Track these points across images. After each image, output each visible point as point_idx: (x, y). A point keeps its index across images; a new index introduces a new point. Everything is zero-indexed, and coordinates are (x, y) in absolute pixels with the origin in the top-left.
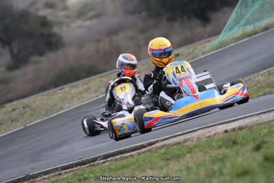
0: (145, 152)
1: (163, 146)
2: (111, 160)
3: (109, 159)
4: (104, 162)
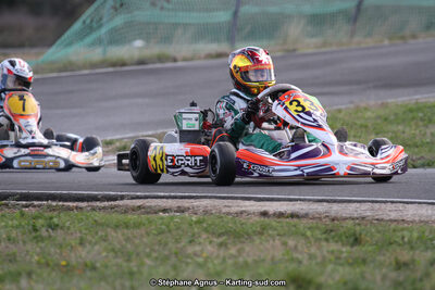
0: (104, 208)
1: (139, 207)
2: (39, 206)
3: (36, 203)
4: (27, 206)
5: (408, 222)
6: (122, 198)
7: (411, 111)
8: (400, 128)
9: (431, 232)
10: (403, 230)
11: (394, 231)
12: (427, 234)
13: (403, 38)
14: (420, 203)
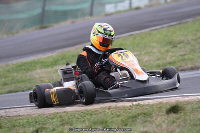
5: (22, 116)
7: (19, 66)
8: (15, 74)
9: (32, 119)
10: (19, 119)
11: (16, 120)
12: (30, 120)
13: (12, 34)
14: (26, 107)
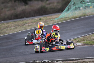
6: (80, 59)
